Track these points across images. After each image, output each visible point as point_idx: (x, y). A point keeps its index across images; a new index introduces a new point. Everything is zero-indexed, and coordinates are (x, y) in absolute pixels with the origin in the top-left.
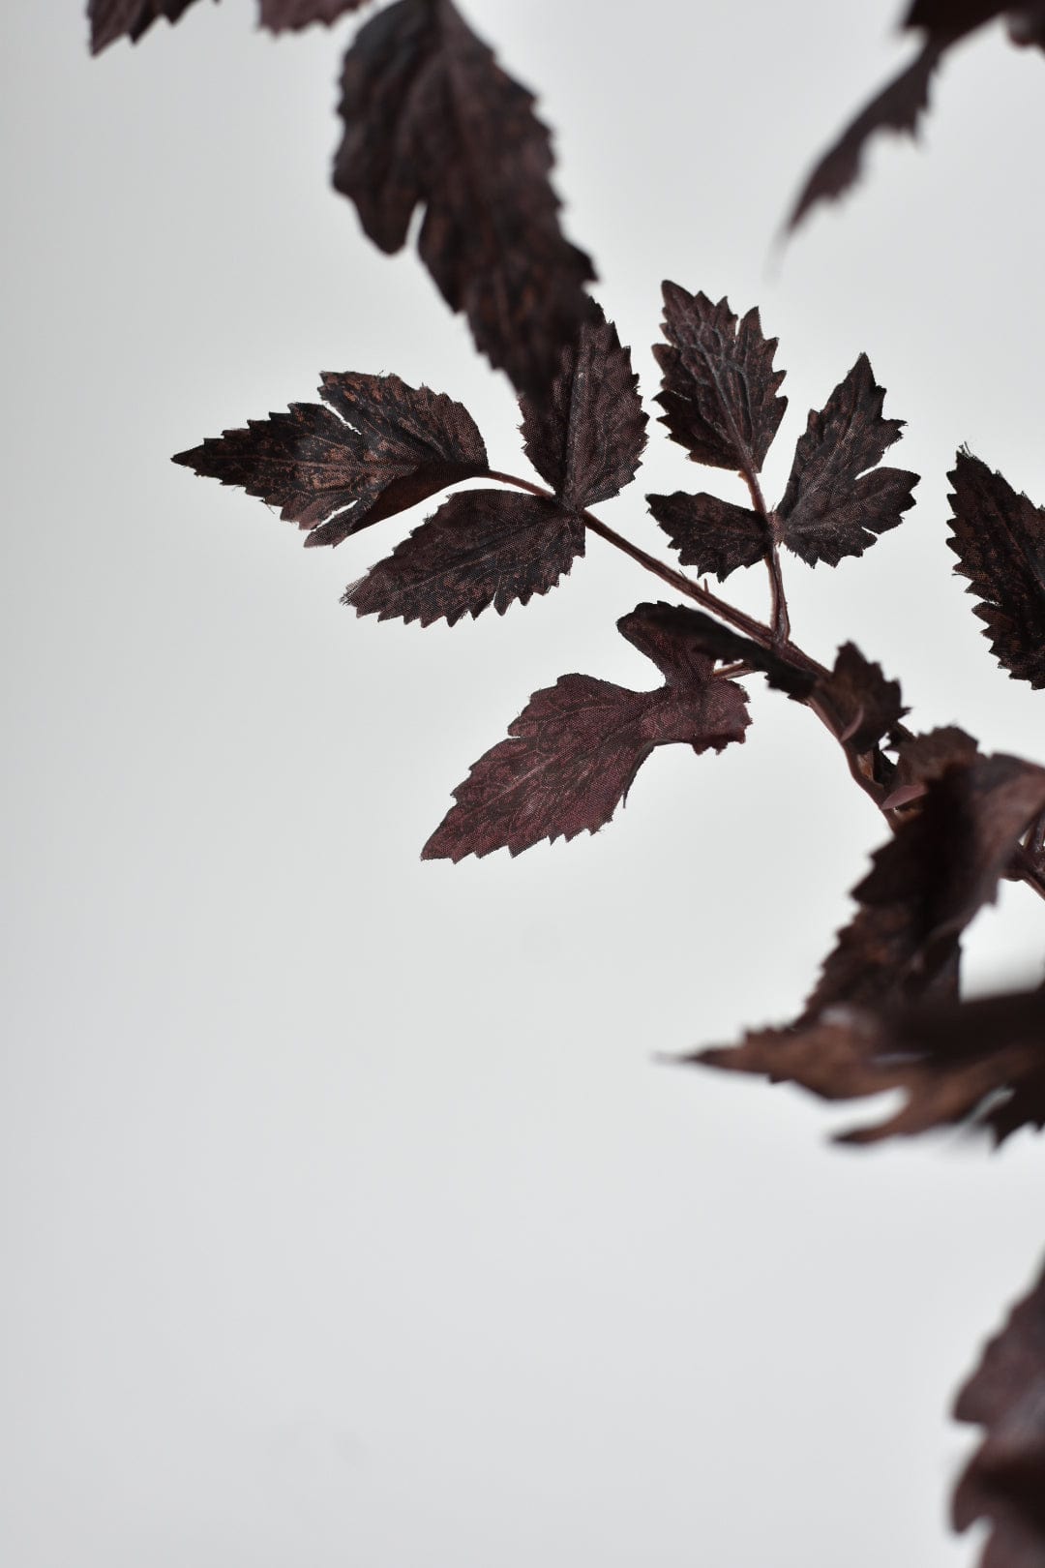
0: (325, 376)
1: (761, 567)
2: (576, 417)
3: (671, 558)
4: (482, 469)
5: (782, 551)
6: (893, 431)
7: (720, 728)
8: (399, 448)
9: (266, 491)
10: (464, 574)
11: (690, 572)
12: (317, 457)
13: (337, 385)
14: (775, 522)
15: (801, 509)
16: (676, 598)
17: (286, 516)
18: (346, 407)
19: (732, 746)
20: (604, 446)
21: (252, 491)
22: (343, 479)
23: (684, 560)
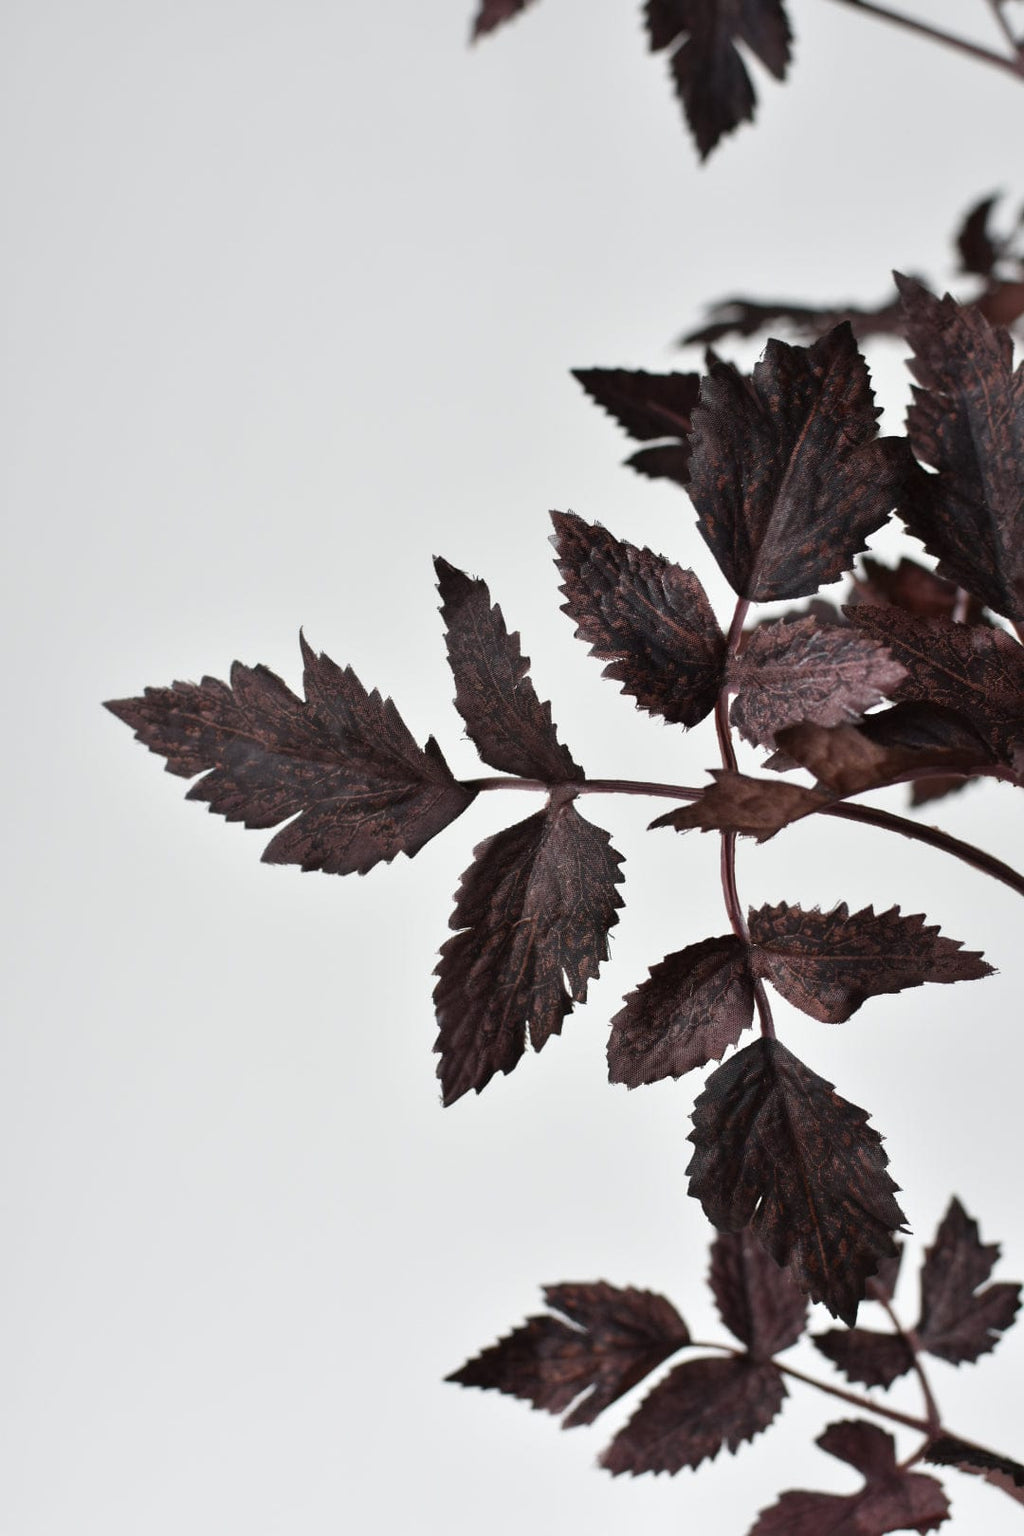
0: (547, 1289)
1: (912, 1377)
2: (752, 1285)
3: (838, 1380)
4: (685, 1340)
5: (925, 1359)
6: (993, 1253)
7: (928, 1512)
8: (622, 1337)
9: (516, 1389)
10: (694, 1430)
11: (858, 1389)
12: (555, 1356)
13: (558, 1295)
14: (914, 1339)
15: (934, 1325)
16: (853, 1413)
17: (537, 1406)
18: (570, 1312)
19: (945, 1525)
20: (779, 1305)
21: (505, 1391)
22: (579, 1370)
23: (851, 1379)
